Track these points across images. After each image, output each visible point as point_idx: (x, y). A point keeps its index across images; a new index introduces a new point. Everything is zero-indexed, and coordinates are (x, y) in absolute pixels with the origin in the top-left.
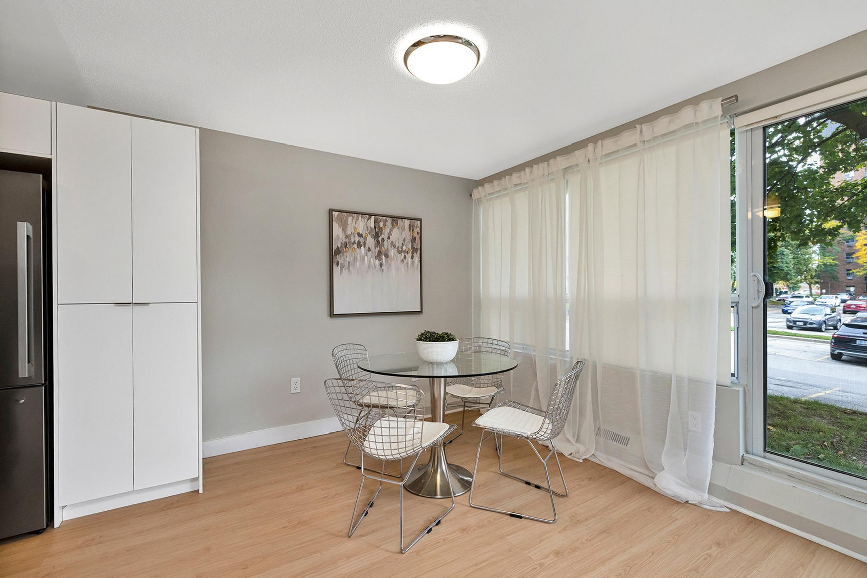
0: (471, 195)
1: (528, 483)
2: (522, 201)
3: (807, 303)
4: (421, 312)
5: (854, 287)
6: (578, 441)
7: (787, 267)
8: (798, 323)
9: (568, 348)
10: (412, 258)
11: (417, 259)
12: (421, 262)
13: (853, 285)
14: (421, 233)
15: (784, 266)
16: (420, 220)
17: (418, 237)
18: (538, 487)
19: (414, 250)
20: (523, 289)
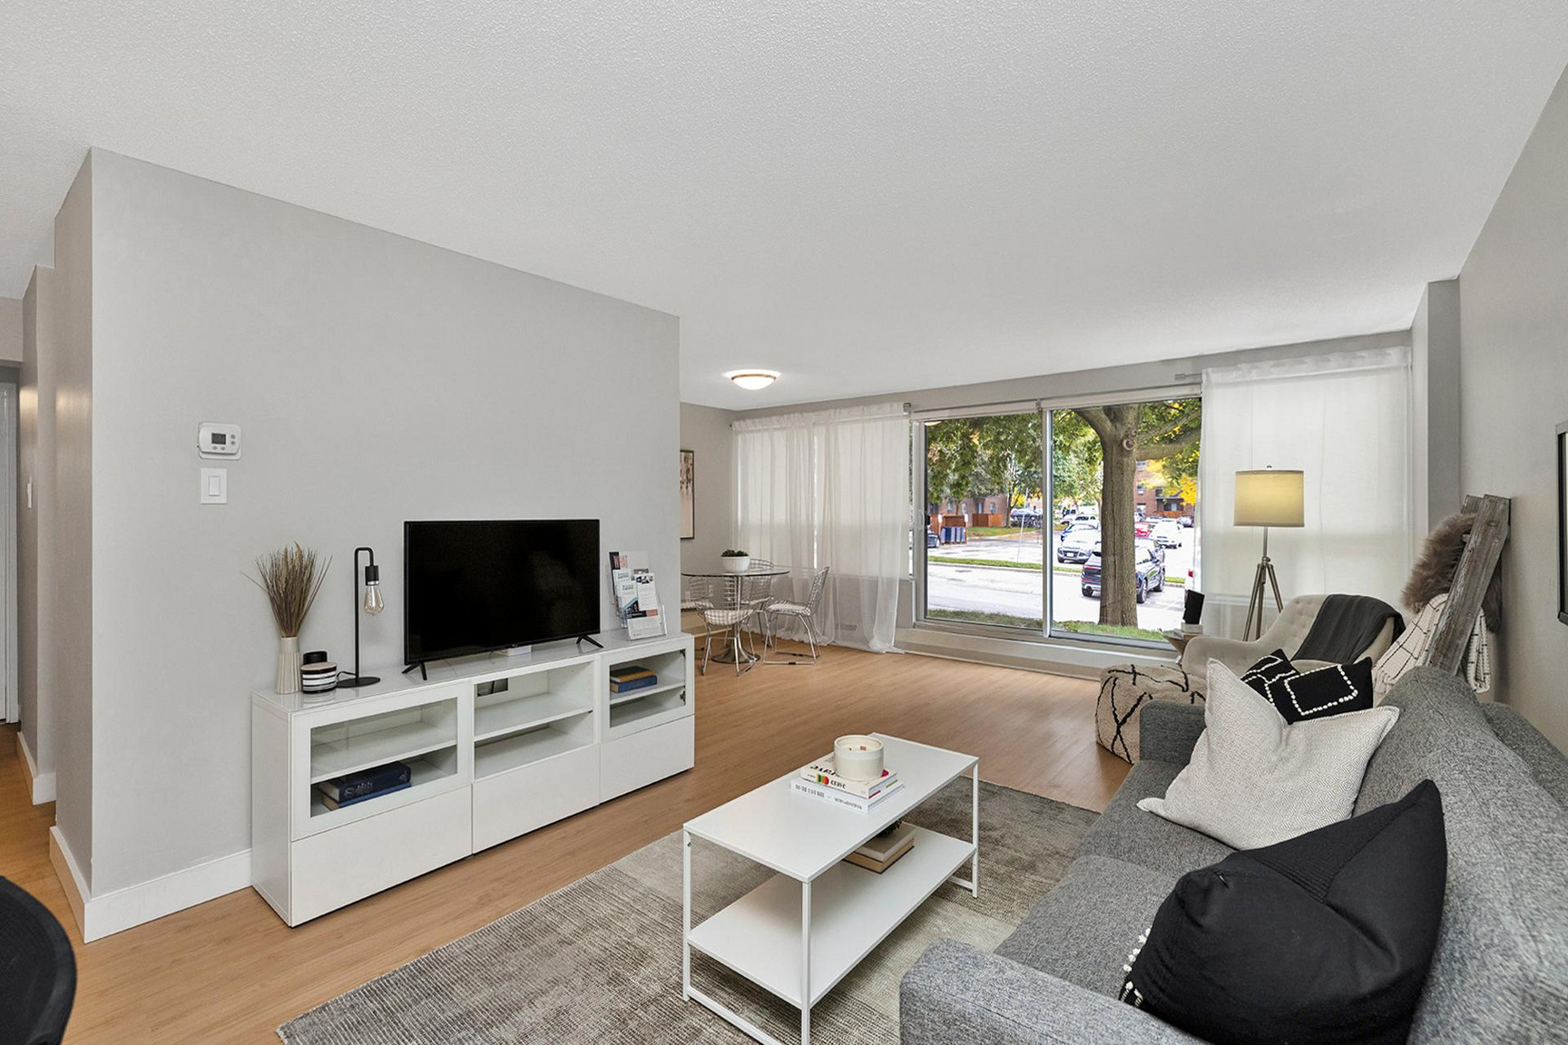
0: (731, 426)
1: (795, 655)
2: (780, 439)
3: (1088, 527)
4: (693, 538)
5: (1144, 504)
6: (823, 635)
7: (1069, 477)
8: (1069, 554)
9: (815, 566)
10: (687, 487)
11: (690, 489)
12: (693, 491)
13: (1144, 502)
14: (693, 465)
15: (1066, 474)
16: (692, 452)
17: (691, 468)
18: (801, 655)
19: (688, 481)
20: (781, 517)
